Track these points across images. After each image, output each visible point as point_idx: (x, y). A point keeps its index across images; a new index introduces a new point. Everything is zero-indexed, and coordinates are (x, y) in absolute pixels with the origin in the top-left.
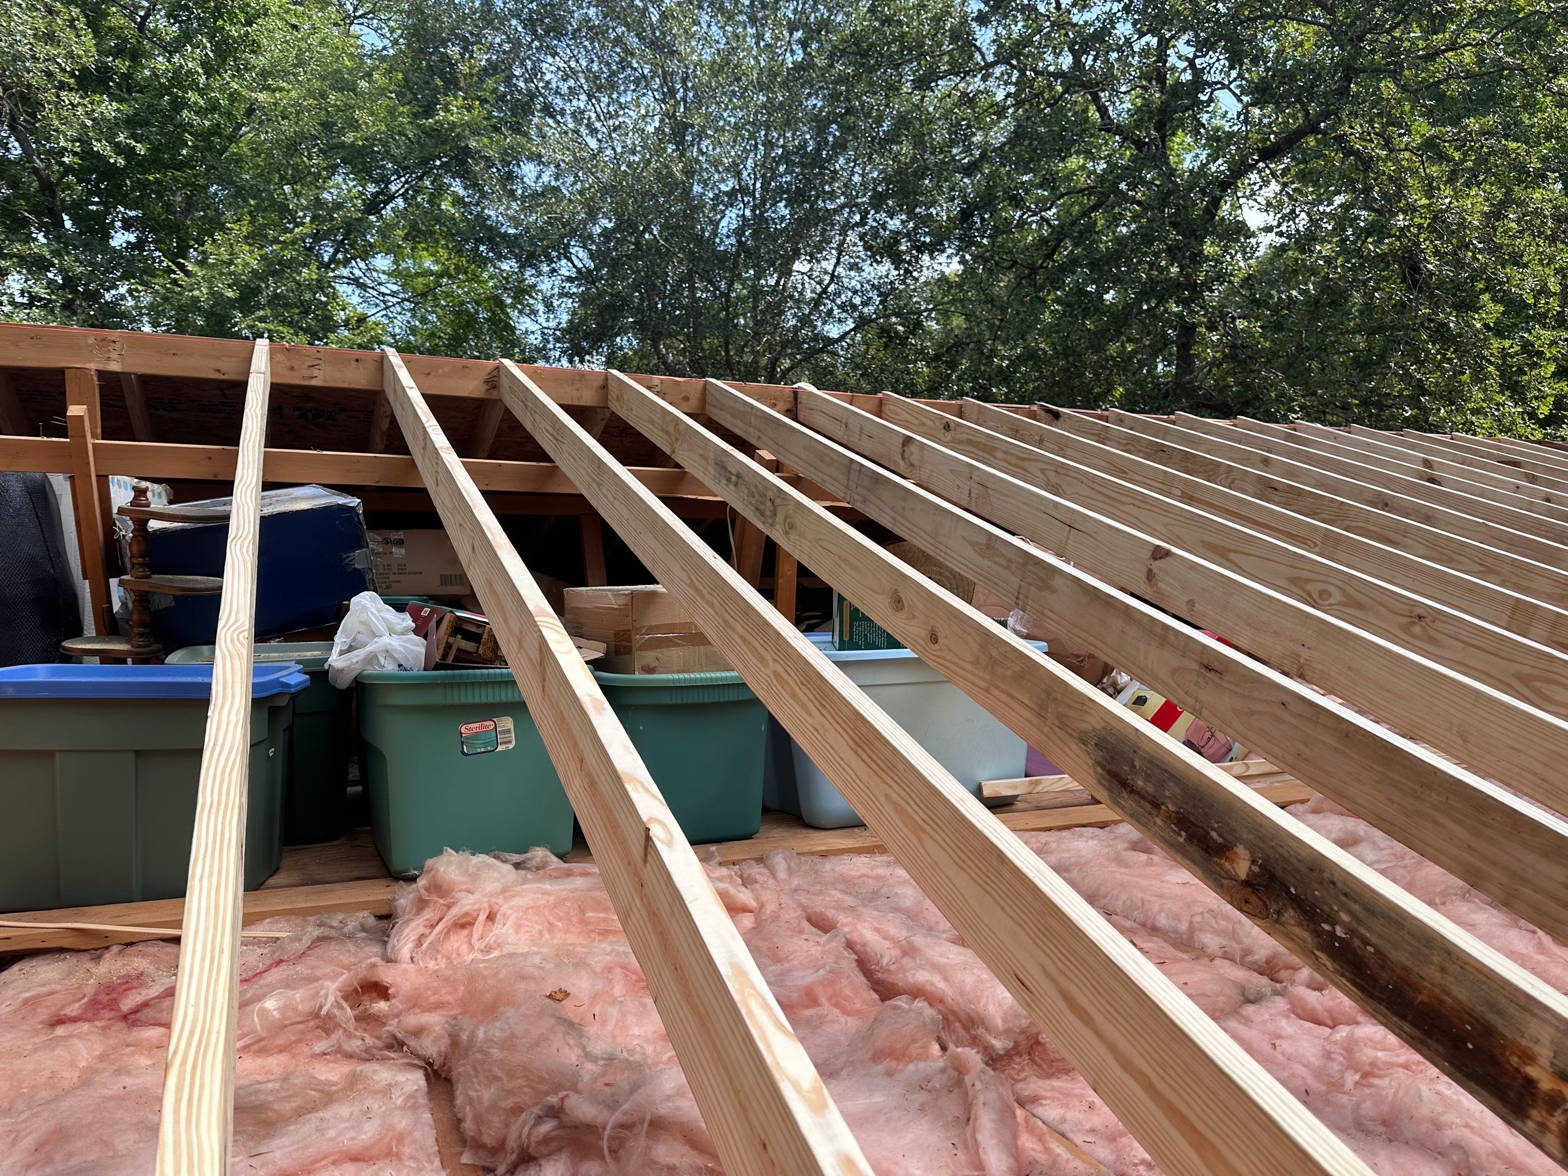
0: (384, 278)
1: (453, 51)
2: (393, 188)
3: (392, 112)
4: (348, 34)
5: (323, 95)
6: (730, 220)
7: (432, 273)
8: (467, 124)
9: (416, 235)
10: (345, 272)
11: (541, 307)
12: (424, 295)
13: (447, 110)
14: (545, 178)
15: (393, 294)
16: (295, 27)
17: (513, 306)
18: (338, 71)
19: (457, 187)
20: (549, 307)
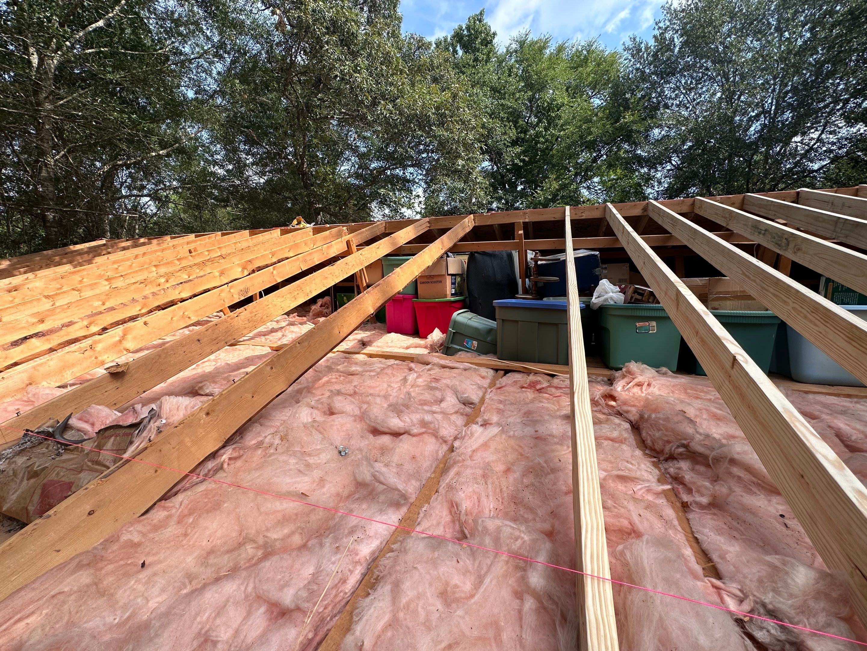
0: (596, 184)
1: (628, 96)
2: (602, 153)
3: (604, 125)
4: (589, 103)
5: (580, 127)
7: (614, 179)
8: (632, 121)
9: (611, 166)
10: (585, 185)
11: (656, 184)
12: (611, 187)
13: (624, 118)
14: (663, 133)
15: (600, 189)
16: (572, 107)
17: (644, 185)
18: (586, 117)
19: (626, 146)
20: (660, 183)
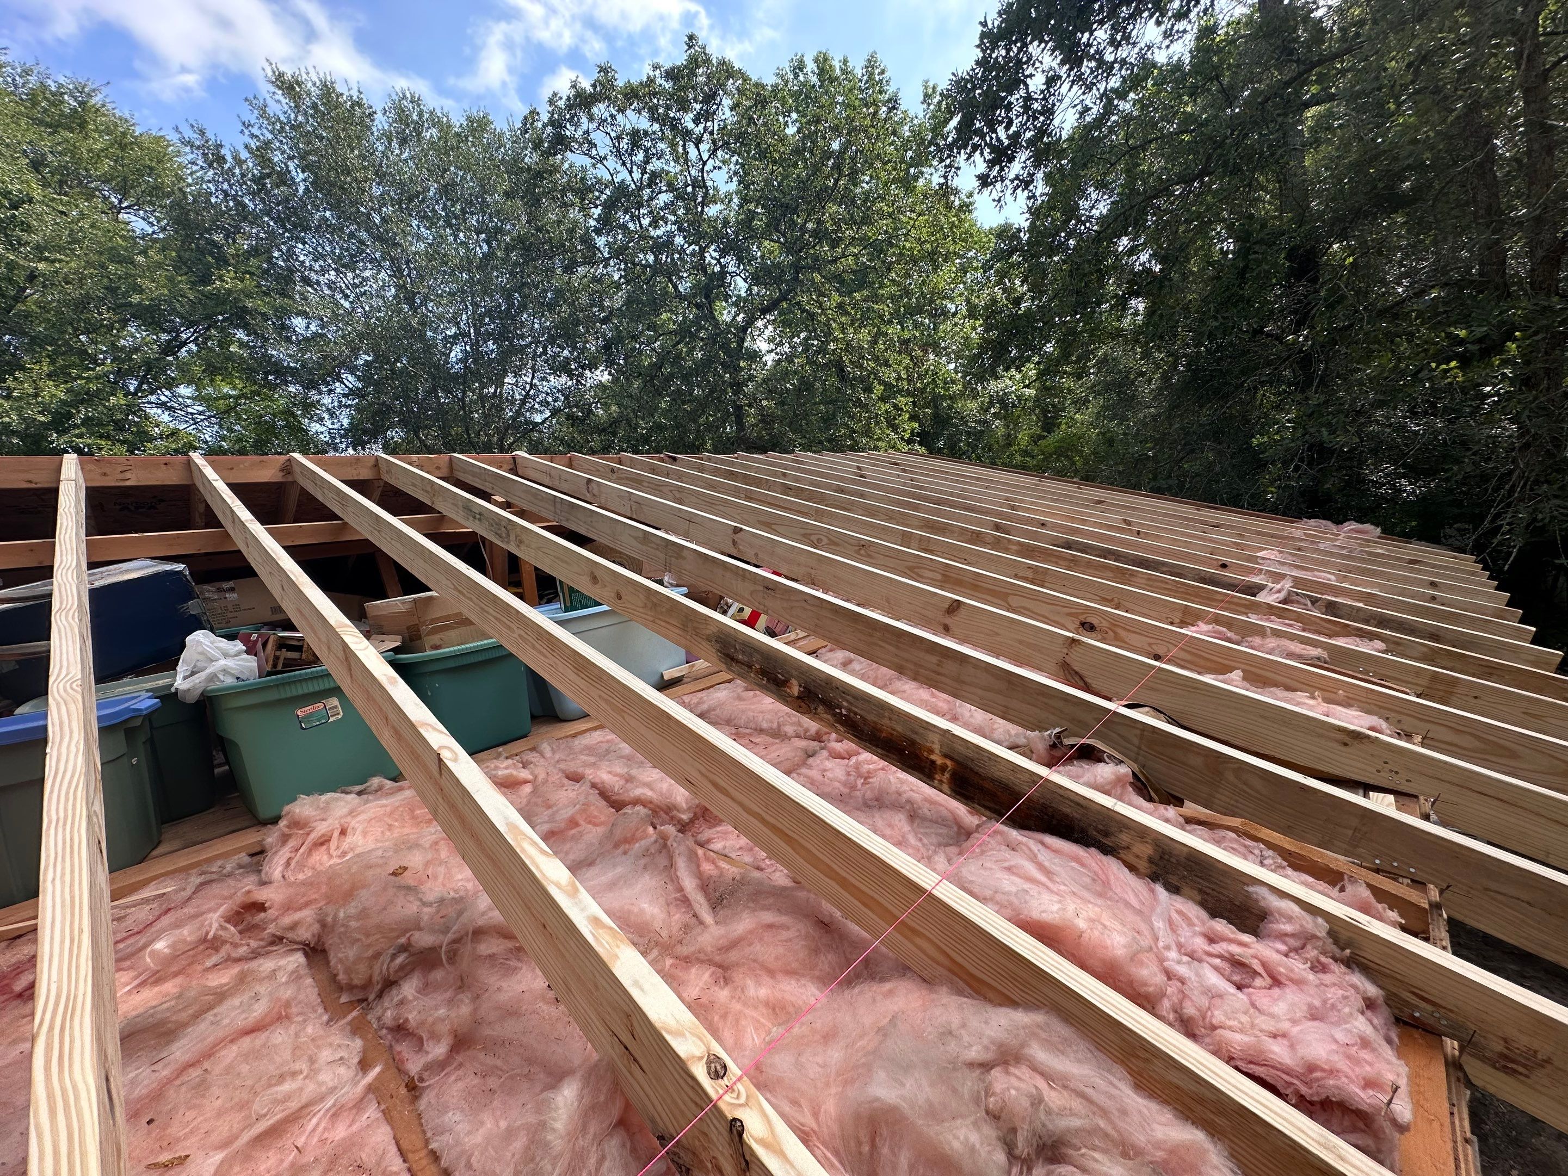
0: (189, 402)
1: (218, 237)
2: (184, 336)
3: (171, 279)
4: (117, 220)
5: (103, 266)
6: (456, 353)
7: (231, 397)
8: (242, 291)
9: (212, 370)
10: (152, 398)
11: (326, 416)
12: (227, 412)
13: (221, 278)
14: (313, 327)
15: (200, 413)
16: (62, 213)
17: (304, 416)
18: (112, 248)
19: (241, 335)
20: (332, 415)
